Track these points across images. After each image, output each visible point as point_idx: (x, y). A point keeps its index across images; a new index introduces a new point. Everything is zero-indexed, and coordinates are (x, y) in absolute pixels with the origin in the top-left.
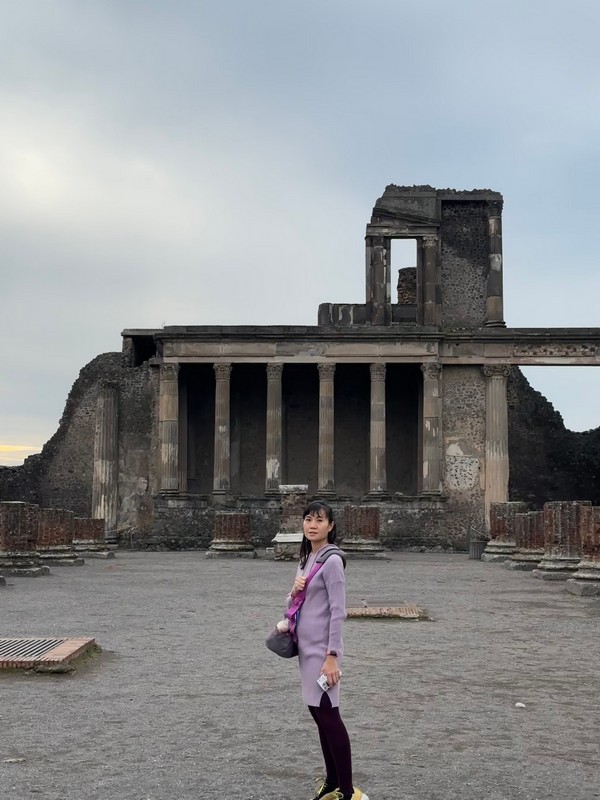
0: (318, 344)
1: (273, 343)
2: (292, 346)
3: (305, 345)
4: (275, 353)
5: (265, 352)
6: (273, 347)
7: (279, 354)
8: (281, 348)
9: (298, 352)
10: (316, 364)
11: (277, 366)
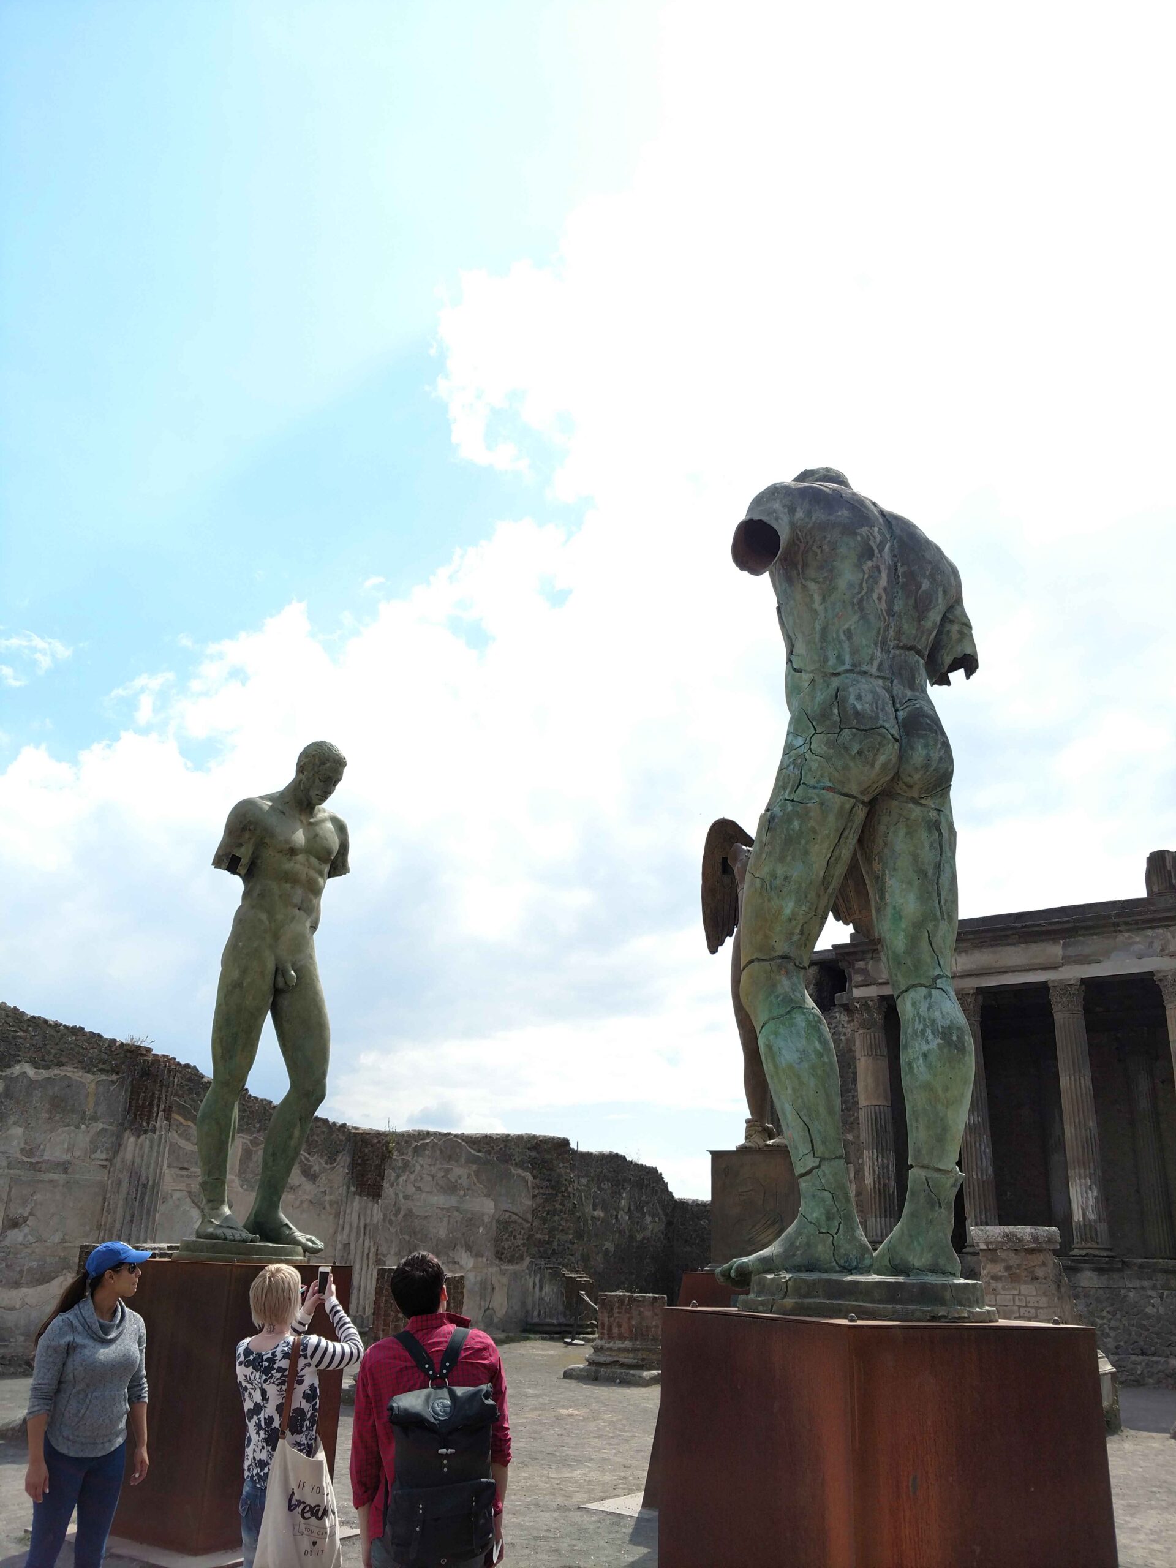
0: (1150, 933)
1: (1055, 941)
2: (1092, 944)
3: (1122, 937)
4: (1060, 960)
5: (1040, 960)
6: (1055, 950)
7: (1068, 960)
8: (1071, 951)
9: (1107, 954)
10: (1151, 973)
11: (1065, 988)
